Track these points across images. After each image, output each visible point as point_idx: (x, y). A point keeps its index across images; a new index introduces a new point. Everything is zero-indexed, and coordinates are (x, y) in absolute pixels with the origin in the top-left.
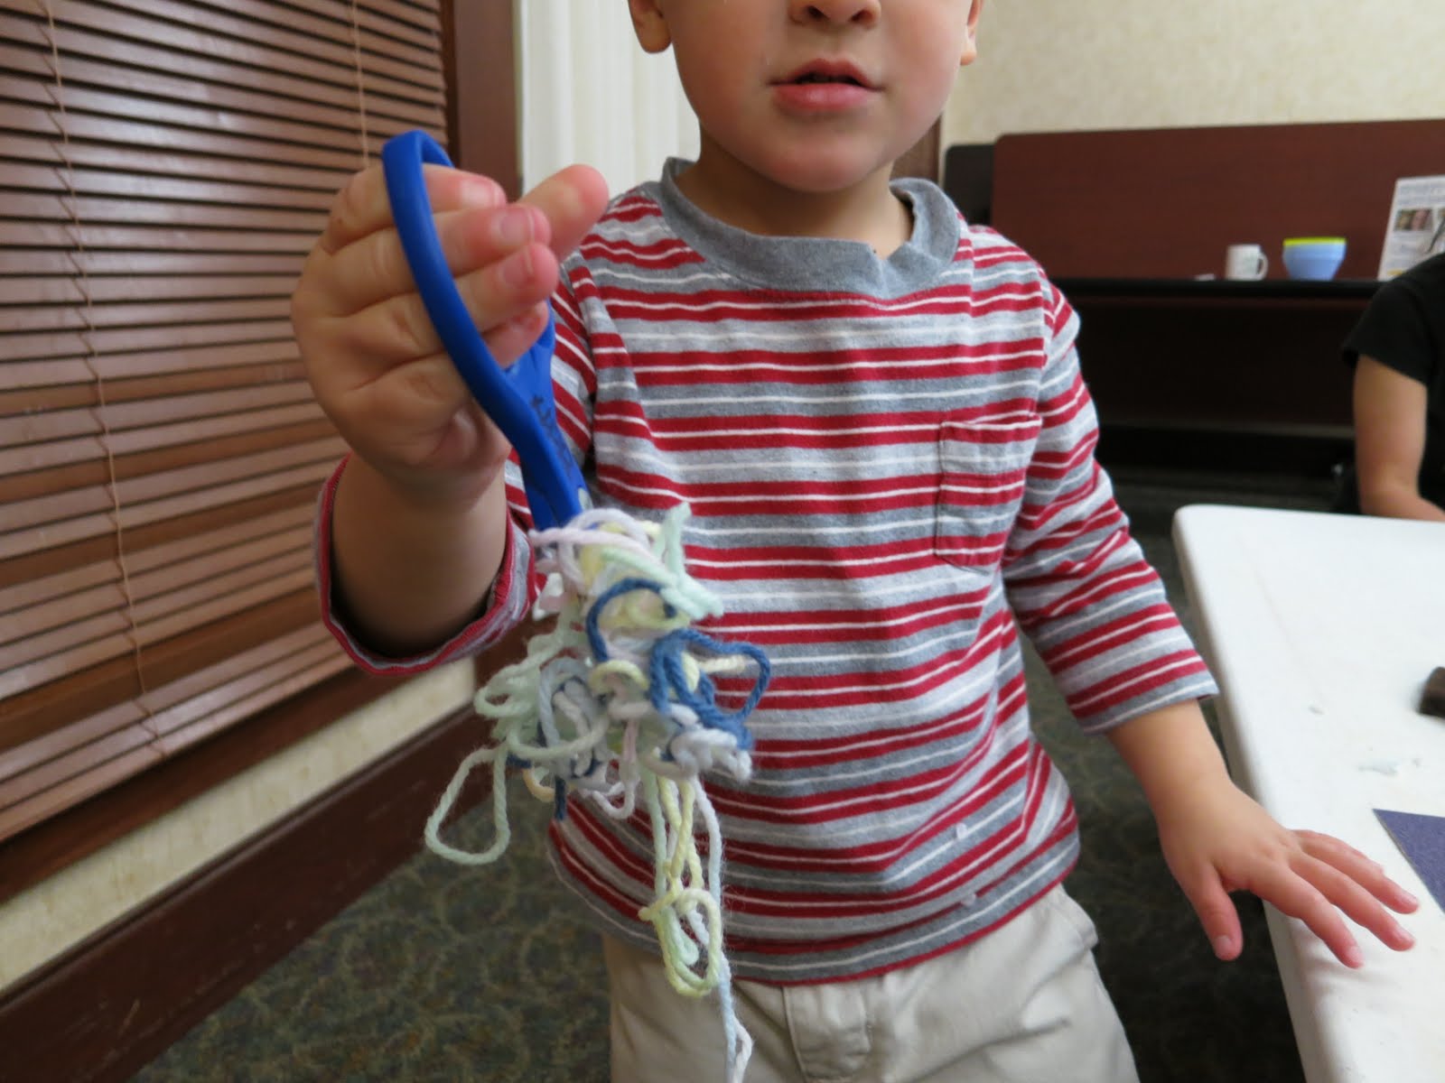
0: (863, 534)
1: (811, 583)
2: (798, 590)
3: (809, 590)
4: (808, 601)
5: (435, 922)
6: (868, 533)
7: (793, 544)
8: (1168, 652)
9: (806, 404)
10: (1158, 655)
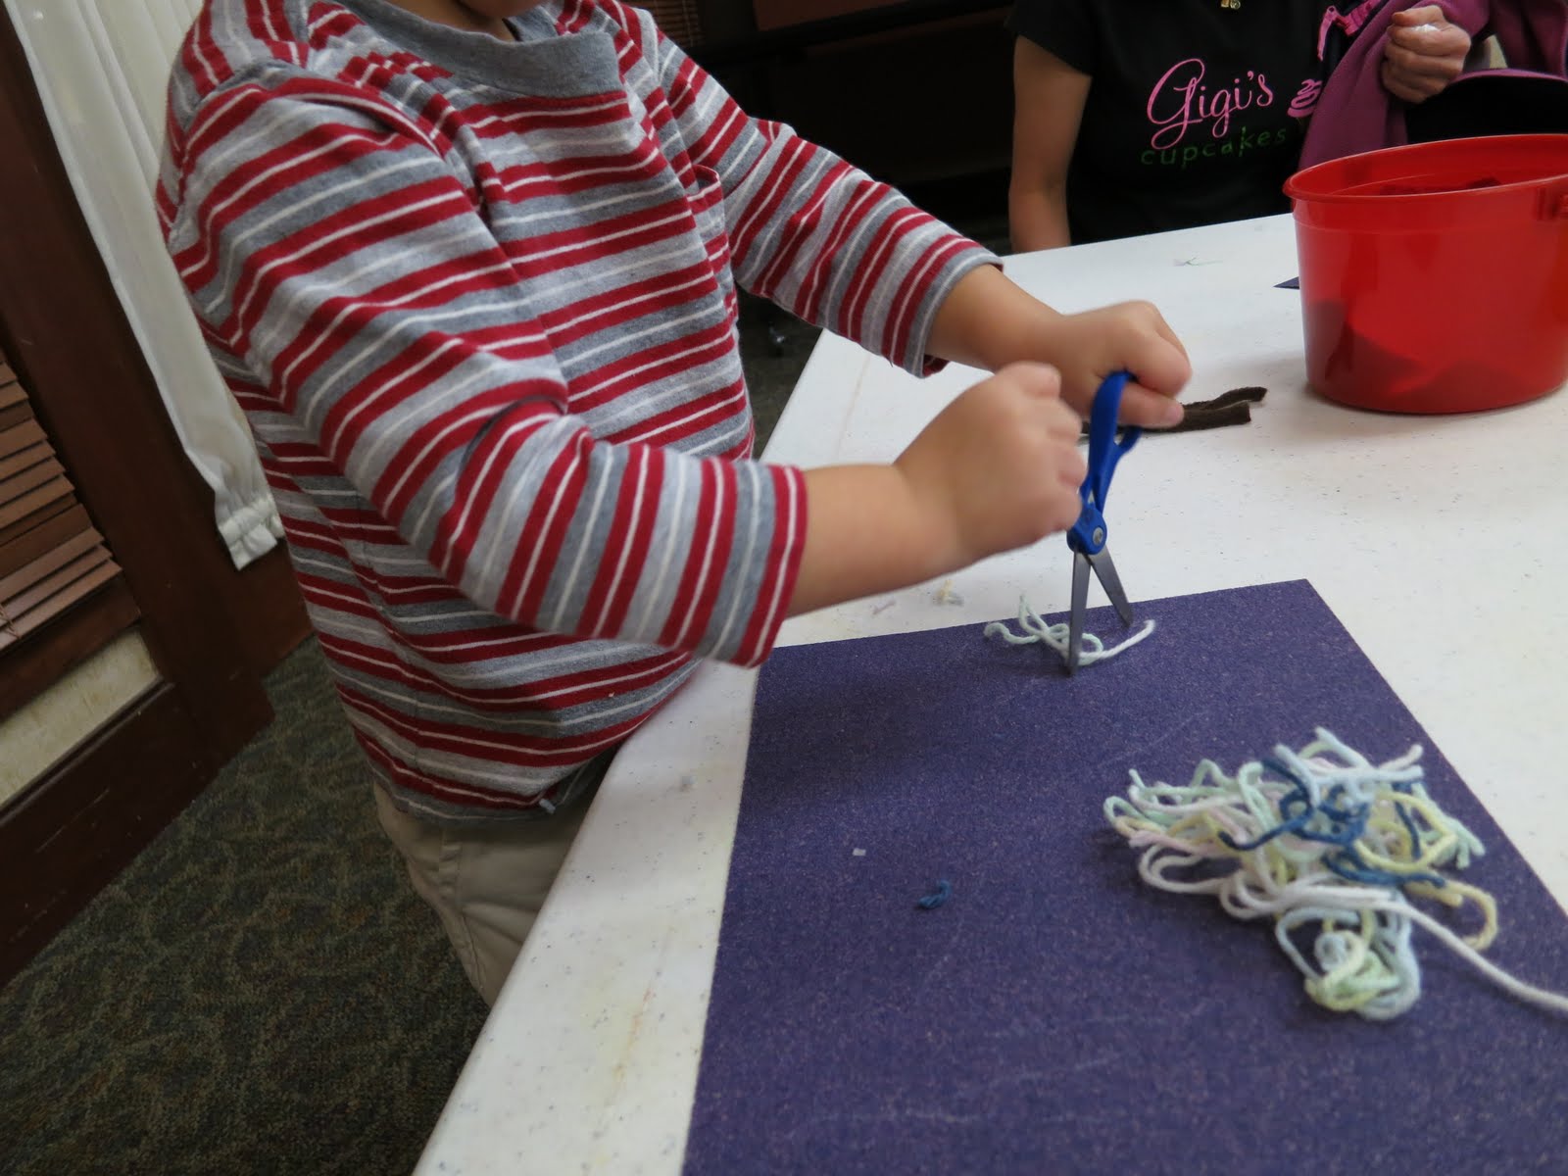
0: (695, 321)
1: (659, 384)
2: (651, 394)
3: (659, 392)
4: (663, 402)
5: (140, 940)
6: (700, 319)
7: (634, 351)
8: (928, 245)
9: (605, 208)
10: (919, 253)
